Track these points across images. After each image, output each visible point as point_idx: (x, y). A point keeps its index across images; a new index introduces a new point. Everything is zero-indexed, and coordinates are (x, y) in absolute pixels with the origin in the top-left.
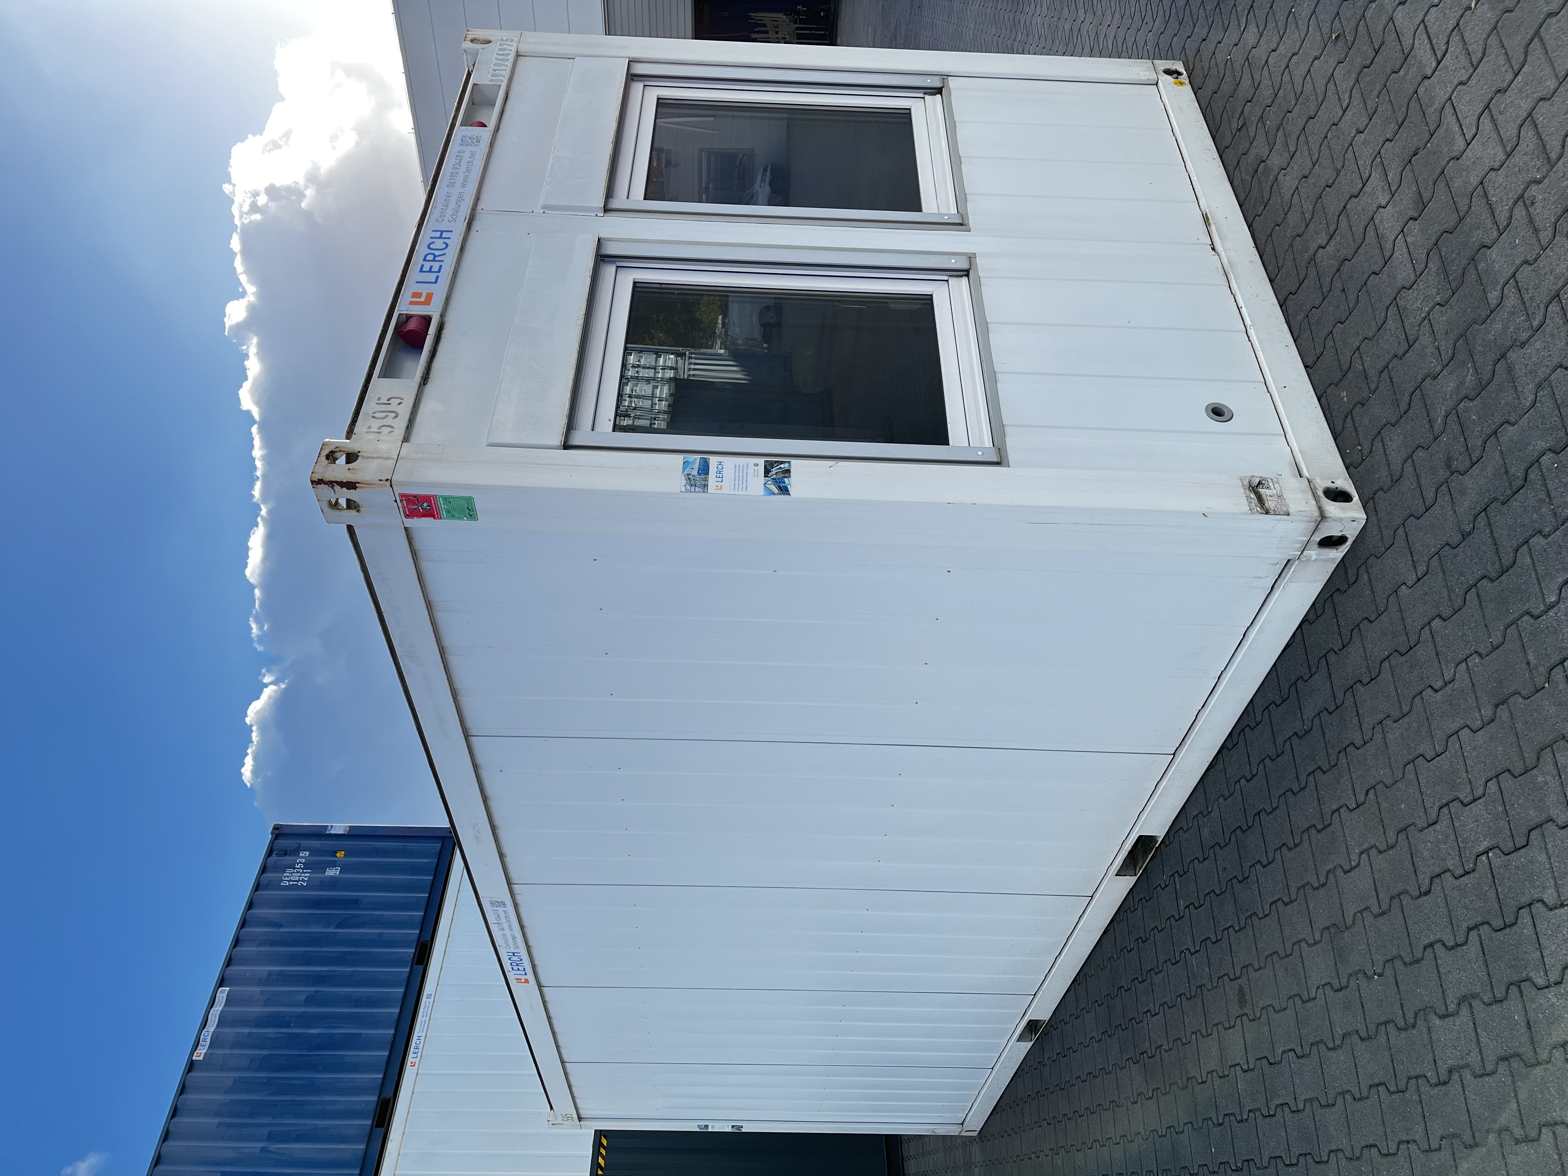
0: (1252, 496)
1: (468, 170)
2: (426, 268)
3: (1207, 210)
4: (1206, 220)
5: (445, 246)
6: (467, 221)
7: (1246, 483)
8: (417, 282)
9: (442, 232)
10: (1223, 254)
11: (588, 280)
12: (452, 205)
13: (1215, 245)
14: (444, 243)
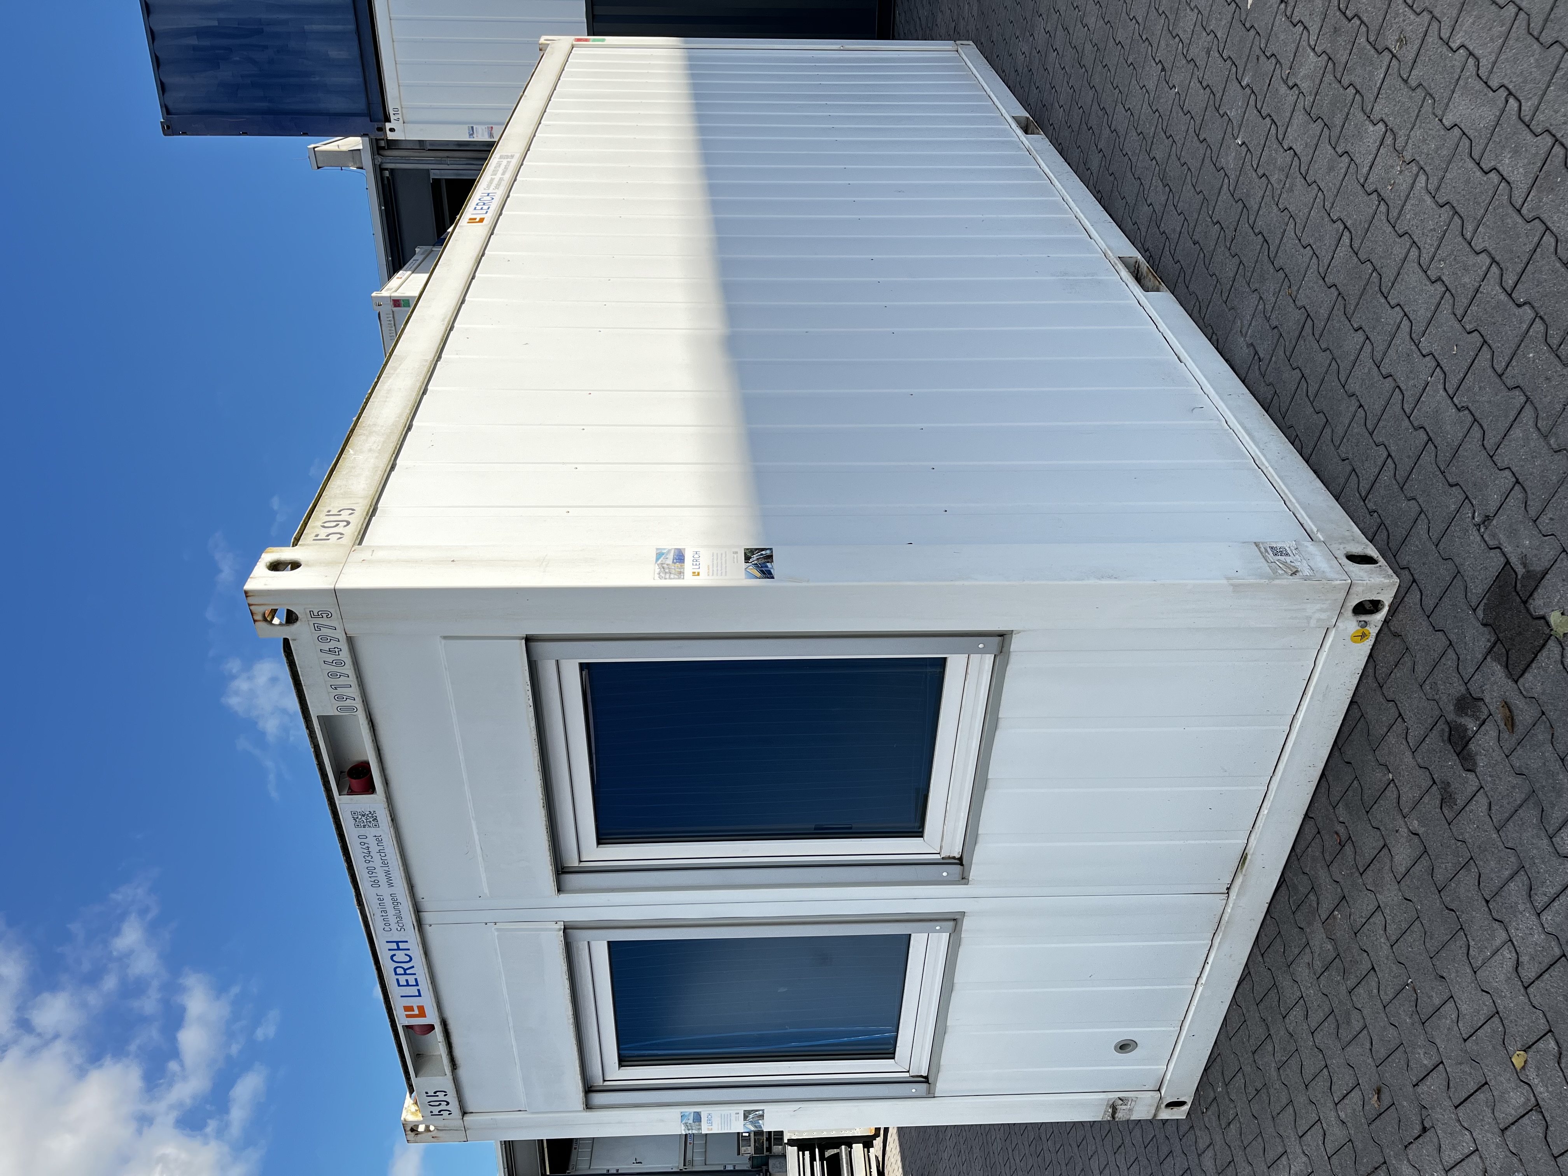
0: (1110, 1110)
1: (385, 864)
2: (403, 982)
3: (1251, 852)
4: (1244, 858)
5: (408, 959)
6: (416, 928)
7: (1111, 1103)
8: (402, 996)
9: (397, 943)
10: (1231, 904)
11: (567, 984)
12: (391, 912)
13: (1232, 887)
14: (406, 955)
